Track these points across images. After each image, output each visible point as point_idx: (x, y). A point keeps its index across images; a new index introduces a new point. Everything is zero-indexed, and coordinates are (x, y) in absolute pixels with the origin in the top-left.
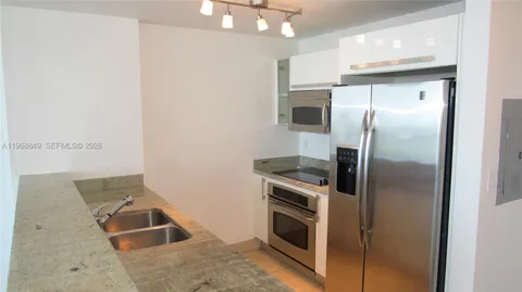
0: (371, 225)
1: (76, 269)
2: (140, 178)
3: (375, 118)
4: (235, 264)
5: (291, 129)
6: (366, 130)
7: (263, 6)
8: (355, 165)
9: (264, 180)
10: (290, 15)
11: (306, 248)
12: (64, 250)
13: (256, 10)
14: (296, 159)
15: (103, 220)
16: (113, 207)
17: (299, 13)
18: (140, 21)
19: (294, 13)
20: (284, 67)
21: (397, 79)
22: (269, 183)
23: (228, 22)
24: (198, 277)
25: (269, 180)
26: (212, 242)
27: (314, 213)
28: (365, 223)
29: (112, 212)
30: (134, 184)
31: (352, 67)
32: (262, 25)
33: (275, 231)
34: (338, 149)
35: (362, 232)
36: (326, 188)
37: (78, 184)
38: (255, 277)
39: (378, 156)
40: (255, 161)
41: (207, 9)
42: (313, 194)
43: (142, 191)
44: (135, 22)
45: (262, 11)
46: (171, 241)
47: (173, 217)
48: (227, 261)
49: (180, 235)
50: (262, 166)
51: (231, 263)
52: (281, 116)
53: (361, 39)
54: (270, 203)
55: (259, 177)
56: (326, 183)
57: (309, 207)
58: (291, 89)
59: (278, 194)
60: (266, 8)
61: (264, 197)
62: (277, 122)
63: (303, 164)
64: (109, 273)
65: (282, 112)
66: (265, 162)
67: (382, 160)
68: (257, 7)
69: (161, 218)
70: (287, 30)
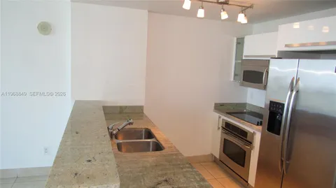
0: (289, 158)
1: (90, 161)
2: (141, 108)
3: (300, 82)
4: (187, 171)
5: (242, 85)
6: (292, 91)
7: (226, 3)
8: (282, 115)
9: (220, 117)
10: (244, 9)
11: (243, 166)
12: (86, 148)
13: (220, 6)
14: (244, 105)
15: (114, 132)
16: (121, 124)
17: (251, 7)
18: (149, 11)
19: (248, 7)
20: (240, 43)
21: (322, 55)
22: (223, 119)
23: (201, 13)
24: (162, 176)
25: (223, 117)
26: (176, 155)
27: (250, 143)
28: (285, 156)
29: (120, 127)
30: (137, 112)
31: (286, 46)
32: (224, 16)
33: (224, 151)
34: (271, 102)
35: (282, 161)
36: (260, 127)
37: (105, 108)
38: (198, 182)
39: (299, 108)
40: (215, 104)
41: (187, 5)
42: (252, 131)
43: (142, 116)
44: (146, 12)
45: (225, 6)
46: (153, 150)
47: (156, 135)
48: (182, 169)
49: (158, 147)
50: (220, 107)
51: (184, 170)
52: (235, 75)
53: (296, 25)
54: (222, 132)
55: (217, 115)
56: (261, 124)
57: (248, 139)
58: (244, 58)
59: (228, 128)
60: (227, 4)
61: (219, 128)
62: (232, 79)
63: (248, 109)
64: (107, 166)
65: (236, 73)
66: (222, 105)
67: (302, 111)
68: (221, 3)
69: (149, 135)
70: (242, 19)
